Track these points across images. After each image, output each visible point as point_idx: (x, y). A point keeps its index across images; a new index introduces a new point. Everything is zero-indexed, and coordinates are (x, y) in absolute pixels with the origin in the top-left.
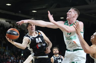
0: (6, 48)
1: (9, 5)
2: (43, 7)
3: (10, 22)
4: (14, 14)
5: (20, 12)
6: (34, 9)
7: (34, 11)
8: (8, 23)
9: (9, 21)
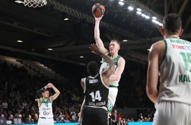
0: (17, 93)
1: (20, 41)
2: (61, 44)
3: (21, 62)
4: (26, 52)
5: (33, 50)
6: (51, 46)
7: (50, 49)
8: (19, 63)
9: (21, 60)
